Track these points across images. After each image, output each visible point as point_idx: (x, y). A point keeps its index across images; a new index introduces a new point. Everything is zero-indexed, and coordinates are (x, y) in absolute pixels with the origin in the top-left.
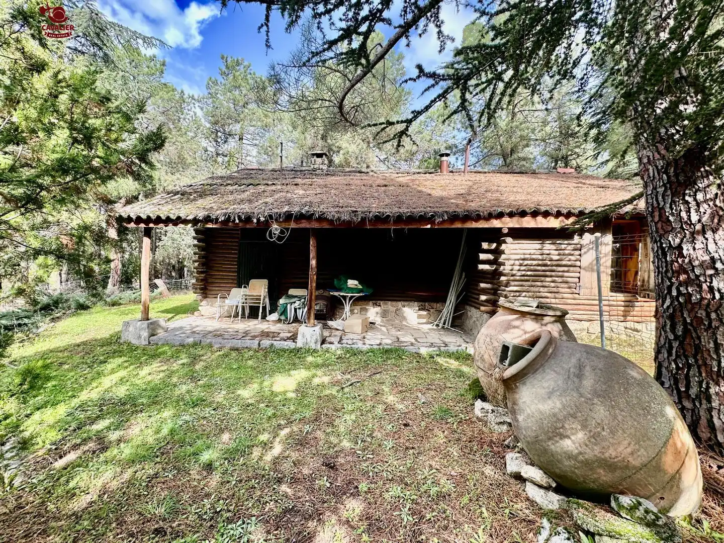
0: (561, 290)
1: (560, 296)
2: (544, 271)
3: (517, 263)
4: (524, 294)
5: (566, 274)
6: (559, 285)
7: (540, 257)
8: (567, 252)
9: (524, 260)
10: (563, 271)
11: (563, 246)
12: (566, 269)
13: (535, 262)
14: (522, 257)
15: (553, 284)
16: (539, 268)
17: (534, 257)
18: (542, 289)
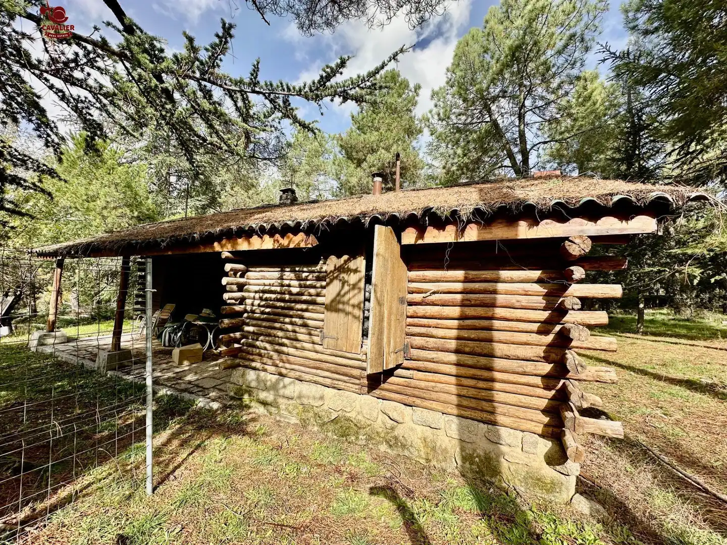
0: (300, 337)
1: (298, 345)
2: (283, 308)
3: (257, 296)
4: (261, 338)
5: (306, 314)
6: (297, 329)
7: (278, 289)
8: (308, 283)
9: (264, 292)
10: (302, 310)
11: (304, 275)
12: (304, 306)
13: (273, 296)
14: (261, 288)
15: (290, 327)
16: (279, 304)
17: (273, 288)
18: (280, 334)
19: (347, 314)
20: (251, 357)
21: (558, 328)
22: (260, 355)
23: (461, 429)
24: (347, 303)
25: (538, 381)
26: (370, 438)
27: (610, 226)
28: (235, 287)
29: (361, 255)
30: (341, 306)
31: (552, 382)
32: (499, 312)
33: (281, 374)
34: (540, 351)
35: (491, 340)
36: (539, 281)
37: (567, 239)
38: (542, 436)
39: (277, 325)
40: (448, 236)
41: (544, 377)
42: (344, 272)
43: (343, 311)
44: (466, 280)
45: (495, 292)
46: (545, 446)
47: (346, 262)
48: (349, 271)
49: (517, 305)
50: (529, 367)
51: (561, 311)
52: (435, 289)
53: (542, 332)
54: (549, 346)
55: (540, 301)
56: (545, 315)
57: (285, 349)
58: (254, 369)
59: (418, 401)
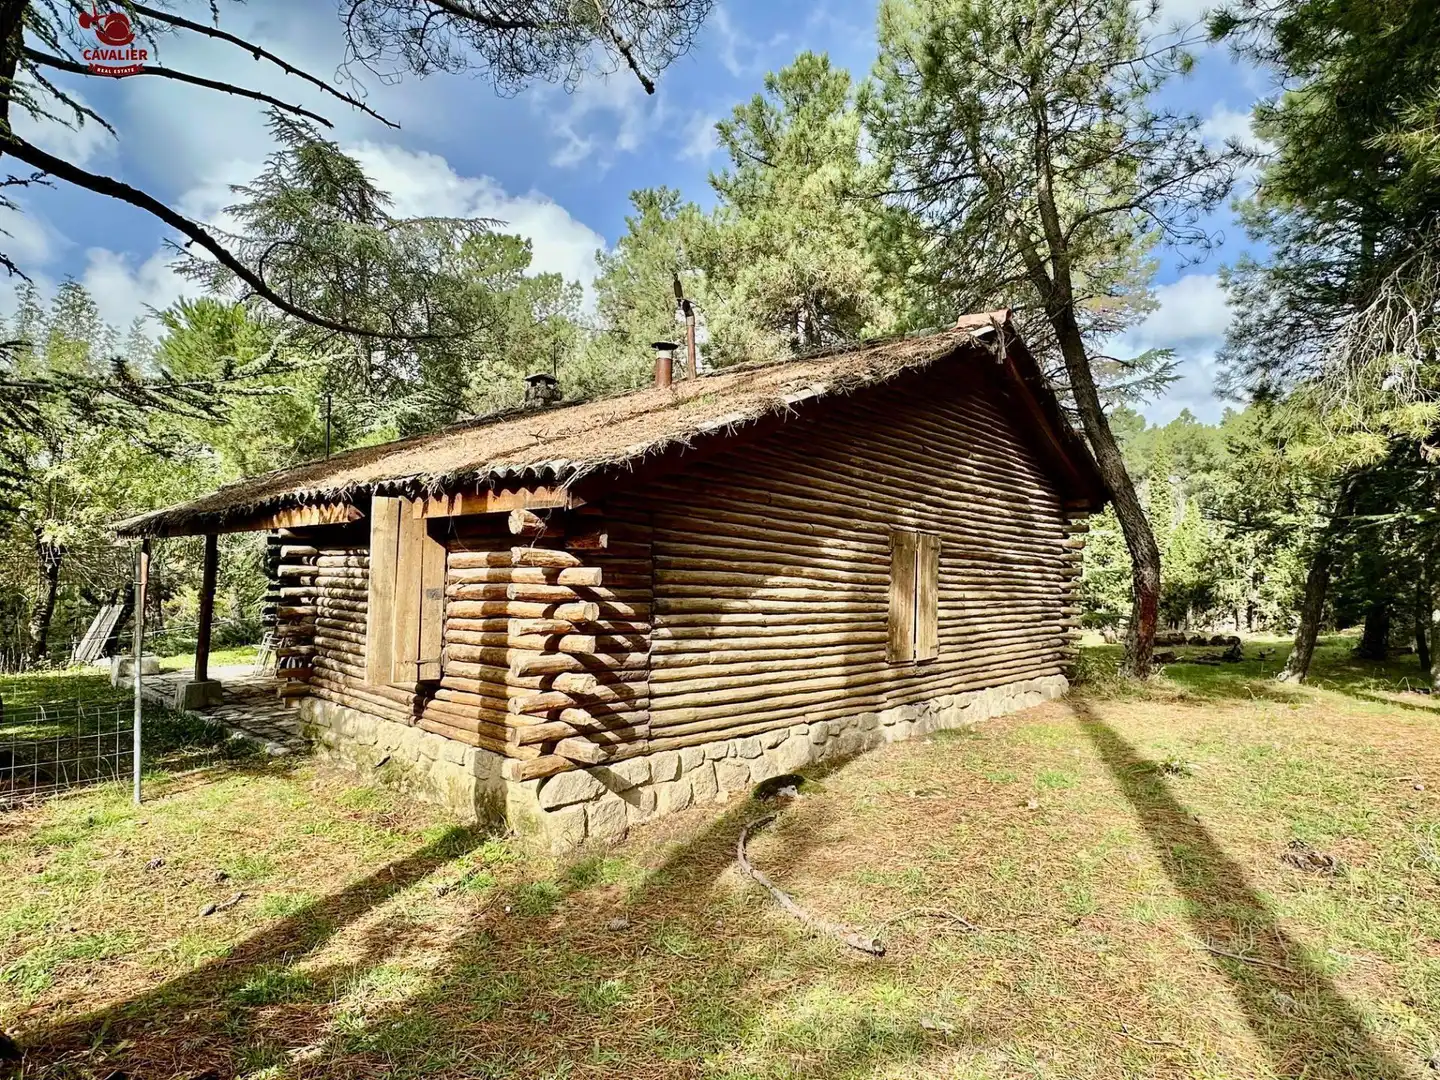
1: (359, 660)
2: (347, 608)
3: (327, 591)
4: (330, 653)
6: (360, 638)
9: (332, 585)
13: (340, 591)
14: (330, 580)
15: (354, 636)
16: (344, 603)
17: (340, 580)
20: (320, 681)
22: (328, 678)
23: (479, 762)
27: (541, 497)
28: (307, 579)
32: (511, 606)
33: (343, 704)
39: (344, 633)
40: (443, 508)
44: (492, 564)
45: (509, 580)
52: (466, 578)
57: (349, 668)
58: (321, 698)
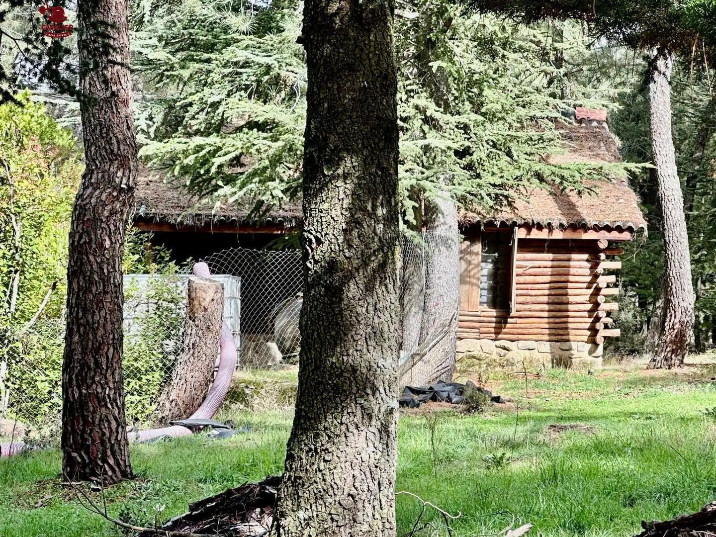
19: (473, 284)
21: (595, 285)
24: (474, 277)
25: (586, 314)
26: (489, 365)
27: (615, 235)
29: (479, 241)
30: (468, 279)
31: (591, 314)
32: (571, 278)
34: (587, 298)
35: (567, 295)
36: (587, 260)
37: (598, 240)
38: (587, 342)
40: (544, 235)
41: (588, 311)
42: (467, 254)
43: (469, 283)
45: (569, 267)
46: (589, 346)
47: (468, 247)
48: (470, 253)
49: (576, 274)
50: (582, 307)
51: (596, 276)
52: (532, 266)
53: (588, 288)
54: (591, 295)
55: (588, 272)
56: (589, 279)
59: (520, 336)
